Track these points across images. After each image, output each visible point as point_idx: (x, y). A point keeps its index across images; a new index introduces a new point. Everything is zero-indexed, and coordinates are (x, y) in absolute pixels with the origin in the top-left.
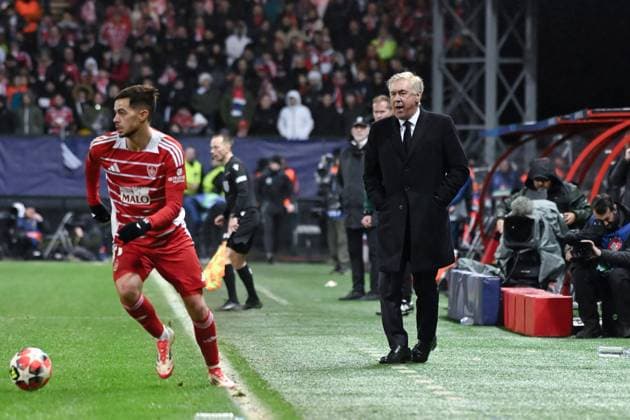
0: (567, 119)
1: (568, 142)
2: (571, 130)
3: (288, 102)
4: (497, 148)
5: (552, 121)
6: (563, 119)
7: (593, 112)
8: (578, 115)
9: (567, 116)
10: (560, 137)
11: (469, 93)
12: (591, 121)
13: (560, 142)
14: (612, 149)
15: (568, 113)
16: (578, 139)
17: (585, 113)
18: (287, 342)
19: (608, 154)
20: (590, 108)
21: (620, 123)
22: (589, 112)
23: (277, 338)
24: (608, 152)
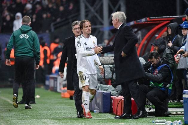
0: (139, 22)
1: (139, 32)
2: (141, 27)
3: (16, 18)
4: (109, 35)
5: (132, 23)
6: (136, 22)
7: (150, 19)
8: (143, 20)
9: (138, 21)
10: (136, 30)
11: (97, 12)
12: (149, 22)
13: (136, 32)
14: (158, 34)
15: (139, 20)
16: (144, 31)
17: (146, 19)
18: (18, 123)
19: (157, 37)
20: (148, 17)
21: (162, 23)
22: (148, 19)
23: (13, 121)
24: (157, 36)
